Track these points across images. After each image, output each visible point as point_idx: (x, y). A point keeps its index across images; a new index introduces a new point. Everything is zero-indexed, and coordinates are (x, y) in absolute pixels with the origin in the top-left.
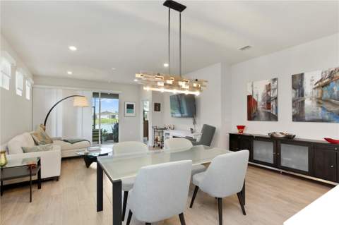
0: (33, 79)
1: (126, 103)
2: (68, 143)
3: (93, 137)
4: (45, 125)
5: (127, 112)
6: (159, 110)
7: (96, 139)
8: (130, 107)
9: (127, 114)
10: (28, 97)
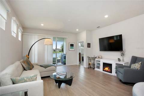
0: (23, 29)
1: (70, 44)
2: (42, 67)
3: (53, 61)
4: (29, 55)
5: (71, 48)
6: (90, 47)
7: (54, 62)
8: (72, 45)
9: (70, 49)
10: (20, 39)
